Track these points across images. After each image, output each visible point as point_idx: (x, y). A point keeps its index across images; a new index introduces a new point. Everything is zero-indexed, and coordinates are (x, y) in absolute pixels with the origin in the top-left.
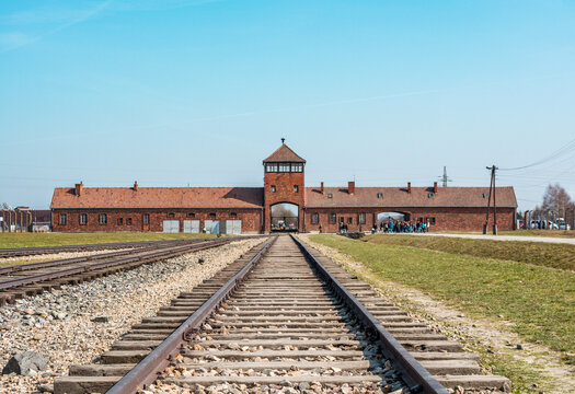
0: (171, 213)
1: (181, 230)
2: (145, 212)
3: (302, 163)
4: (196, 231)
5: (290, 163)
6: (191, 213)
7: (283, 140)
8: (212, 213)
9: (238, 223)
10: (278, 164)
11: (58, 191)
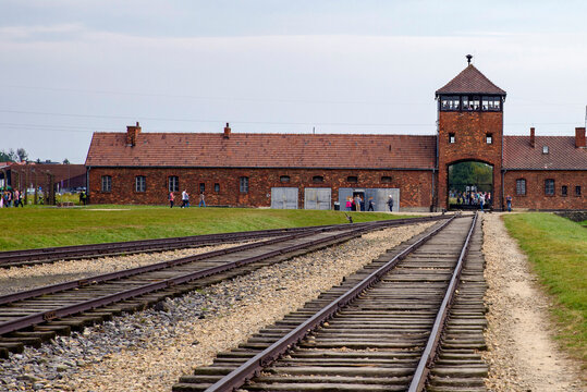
0: (284, 176)
1: (301, 204)
2: (241, 174)
3: (501, 96)
4: (325, 207)
5: (480, 97)
6: (317, 178)
7: (469, 57)
8: (352, 177)
9: (393, 194)
10: (460, 96)
11: (99, 139)
